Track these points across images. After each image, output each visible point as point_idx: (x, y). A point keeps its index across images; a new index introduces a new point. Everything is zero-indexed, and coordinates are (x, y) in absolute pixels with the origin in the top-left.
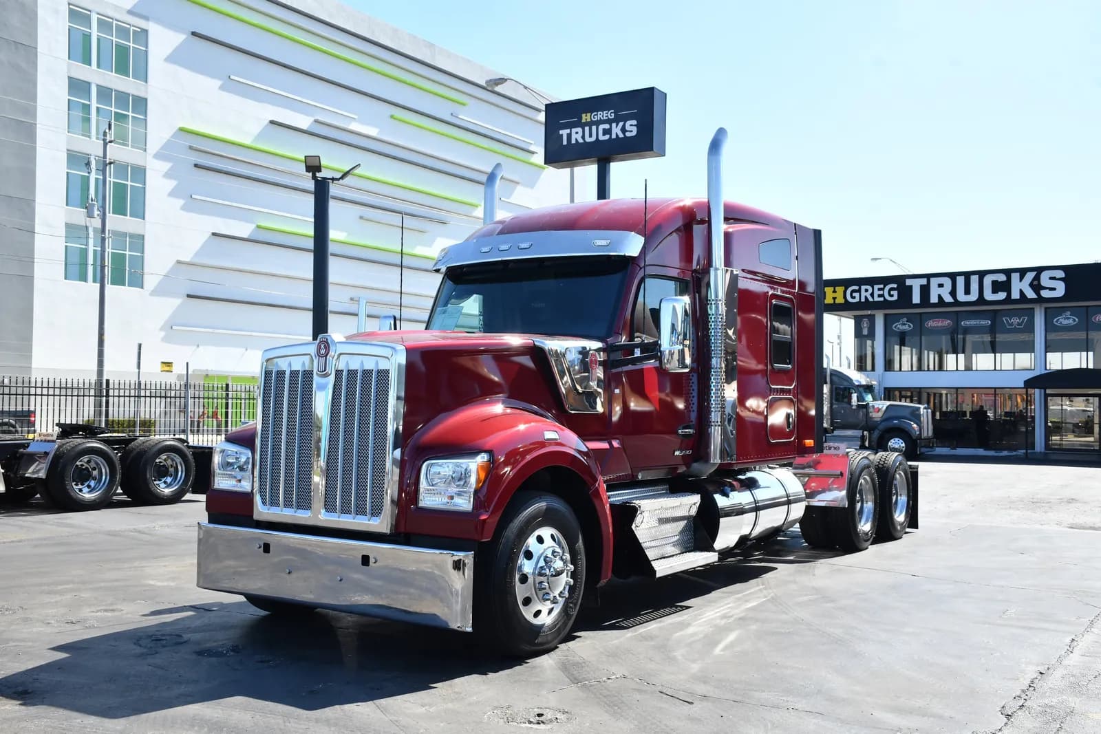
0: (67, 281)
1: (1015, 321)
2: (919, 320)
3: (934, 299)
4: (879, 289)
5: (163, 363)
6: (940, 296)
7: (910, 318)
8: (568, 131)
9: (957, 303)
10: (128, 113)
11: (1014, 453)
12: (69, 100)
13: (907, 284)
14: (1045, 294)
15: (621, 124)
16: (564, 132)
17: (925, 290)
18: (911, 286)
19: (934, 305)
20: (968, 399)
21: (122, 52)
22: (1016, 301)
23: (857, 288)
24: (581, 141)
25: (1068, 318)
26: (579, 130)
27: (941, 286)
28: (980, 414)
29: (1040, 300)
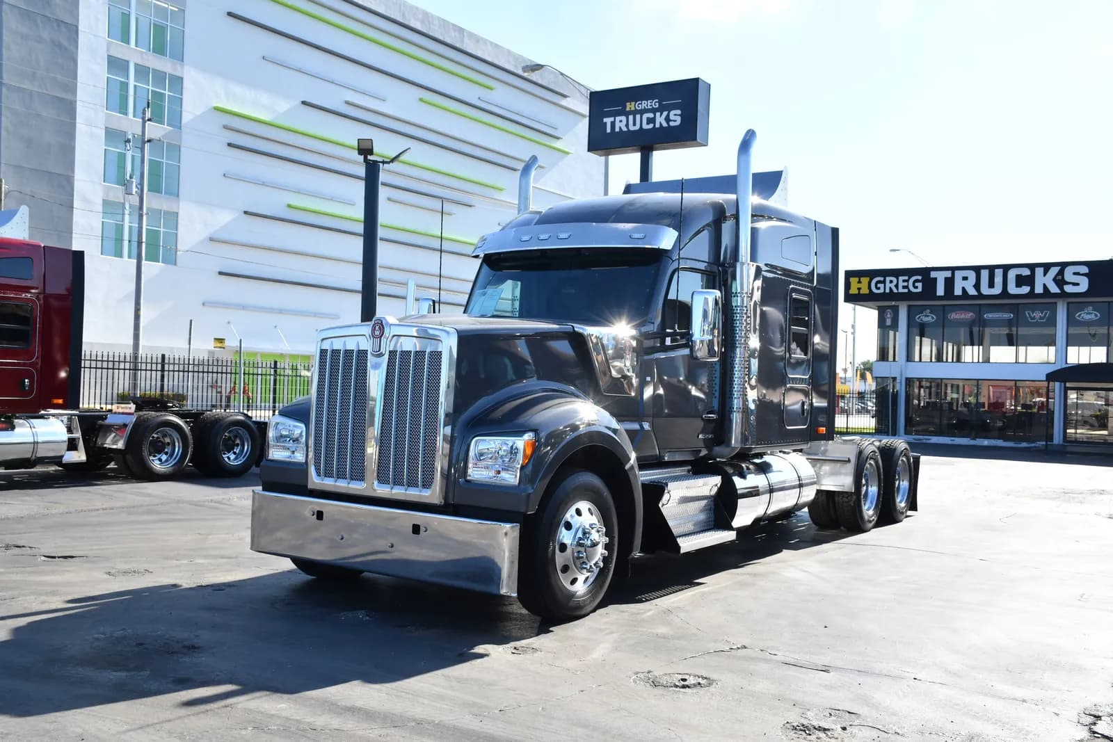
0: (102, 256)
1: (1037, 315)
2: (943, 312)
3: (958, 292)
4: (904, 281)
5: (215, 339)
6: (964, 289)
7: (933, 309)
8: (612, 119)
9: (980, 296)
10: (164, 92)
11: (1033, 445)
12: (108, 78)
13: (932, 276)
14: (1068, 289)
15: (665, 113)
16: (608, 121)
17: (950, 283)
18: (936, 279)
19: (958, 298)
20: (984, 391)
21: (160, 30)
22: (1039, 296)
23: (882, 279)
24: (625, 129)
25: (1090, 313)
26: (623, 118)
27: (965, 278)
28: (997, 406)
29: (1064, 295)
